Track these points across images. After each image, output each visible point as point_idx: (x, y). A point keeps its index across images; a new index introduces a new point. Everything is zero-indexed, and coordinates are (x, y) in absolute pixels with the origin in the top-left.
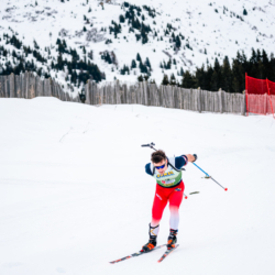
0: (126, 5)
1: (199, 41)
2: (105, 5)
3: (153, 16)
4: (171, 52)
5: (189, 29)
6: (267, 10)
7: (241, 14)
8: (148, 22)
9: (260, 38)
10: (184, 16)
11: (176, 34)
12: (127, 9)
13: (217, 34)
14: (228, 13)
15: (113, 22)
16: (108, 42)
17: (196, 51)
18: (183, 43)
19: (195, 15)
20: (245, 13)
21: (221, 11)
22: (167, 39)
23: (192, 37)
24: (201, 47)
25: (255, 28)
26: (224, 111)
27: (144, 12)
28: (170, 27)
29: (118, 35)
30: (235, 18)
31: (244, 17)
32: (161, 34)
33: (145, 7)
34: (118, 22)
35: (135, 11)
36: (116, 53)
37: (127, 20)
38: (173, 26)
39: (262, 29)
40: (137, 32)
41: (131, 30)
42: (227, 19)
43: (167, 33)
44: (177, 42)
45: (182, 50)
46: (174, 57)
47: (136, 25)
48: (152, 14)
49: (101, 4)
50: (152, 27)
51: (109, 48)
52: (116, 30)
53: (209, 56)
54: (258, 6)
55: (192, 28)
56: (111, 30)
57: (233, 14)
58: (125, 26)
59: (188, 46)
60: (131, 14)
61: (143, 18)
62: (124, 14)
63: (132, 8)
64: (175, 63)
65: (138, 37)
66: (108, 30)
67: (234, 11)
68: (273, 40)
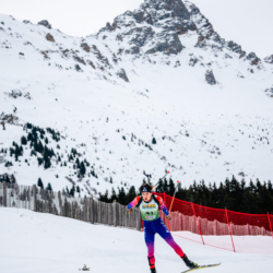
0: (29, 126)
1: (105, 169)
2: (7, 125)
3: (57, 140)
4: (75, 178)
5: (95, 155)
6: (177, 139)
7: (150, 143)
8: (52, 145)
9: (169, 169)
10: (89, 142)
11: (81, 160)
12: (30, 131)
13: (124, 162)
14: (136, 141)
15: (14, 144)
16: (8, 164)
17: (101, 179)
18: (88, 170)
19: (101, 141)
20: (154, 142)
21: (128, 138)
22: (70, 164)
23: (98, 164)
24: (107, 175)
25: (164, 158)
27: (48, 135)
28: (74, 152)
29: (20, 158)
30: (143, 147)
31: (153, 146)
32: (65, 159)
33: (49, 130)
34: (19, 144)
35: (39, 133)
36: (16, 176)
37: (29, 143)
38: (78, 151)
39: (171, 159)
40: (40, 155)
41: (33, 153)
42: (135, 147)
43: (71, 158)
44: (81, 168)
45: (86, 178)
46: (77, 184)
47: (38, 148)
48: (56, 137)
49: (3, 124)
50: (56, 151)
51: (10, 171)
52: (17, 152)
53: (115, 185)
54: (167, 135)
55: (98, 155)
56: (12, 151)
57: (141, 142)
58: (27, 149)
59: (93, 173)
60: (34, 136)
61: (47, 141)
62: (26, 135)
63: (35, 129)
64: (78, 191)
65: (40, 161)
66: (9, 152)
67: (143, 139)
68: (182, 171)
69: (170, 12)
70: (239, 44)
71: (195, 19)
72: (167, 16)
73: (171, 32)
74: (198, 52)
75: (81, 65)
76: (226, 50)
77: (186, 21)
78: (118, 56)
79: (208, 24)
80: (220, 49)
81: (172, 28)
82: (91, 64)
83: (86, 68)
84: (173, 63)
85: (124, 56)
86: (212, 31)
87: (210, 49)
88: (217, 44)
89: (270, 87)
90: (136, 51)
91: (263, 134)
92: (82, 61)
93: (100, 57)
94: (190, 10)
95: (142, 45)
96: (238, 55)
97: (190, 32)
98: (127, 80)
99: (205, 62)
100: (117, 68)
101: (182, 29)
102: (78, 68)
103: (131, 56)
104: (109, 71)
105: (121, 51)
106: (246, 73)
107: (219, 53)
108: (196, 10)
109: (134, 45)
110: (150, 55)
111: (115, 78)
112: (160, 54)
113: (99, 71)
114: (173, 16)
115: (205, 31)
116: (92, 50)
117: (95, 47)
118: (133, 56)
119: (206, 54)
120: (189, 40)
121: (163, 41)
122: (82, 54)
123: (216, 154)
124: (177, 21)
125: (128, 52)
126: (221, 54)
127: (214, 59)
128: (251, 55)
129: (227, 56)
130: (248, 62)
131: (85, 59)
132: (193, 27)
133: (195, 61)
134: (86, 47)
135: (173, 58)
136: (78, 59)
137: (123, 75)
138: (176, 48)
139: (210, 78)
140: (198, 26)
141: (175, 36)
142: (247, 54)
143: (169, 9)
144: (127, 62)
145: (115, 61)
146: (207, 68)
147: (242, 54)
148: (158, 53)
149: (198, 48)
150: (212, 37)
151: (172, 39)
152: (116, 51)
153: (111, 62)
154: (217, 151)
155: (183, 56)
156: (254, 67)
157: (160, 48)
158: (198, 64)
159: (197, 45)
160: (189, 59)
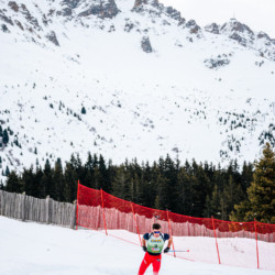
1: (29, 139)
5: (19, 123)
6: (108, 110)
7: (79, 113)
9: (99, 141)
10: (14, 109)
11: (4, 127)
13: (51, 132)
14: (64, 110)
17: (25, 149)
18: (11, 138)
19: (27, 108)
20: (84, 111)
21: (56, 106)
23: (22, 133)
24: (31, 145)
25: (93, 129)
26: (50, 222)
30: (71, 116)
31: (82, 116)
38: (2, 118)
39: (101, 131)
42: (63, 116)
44: (4, 137)
45: (9, 147)
53: (39, 157)
54: (98, 105)
55: (23, 123)
57: (70, 111)
59: (16, 143)
67: (71, 107)
68: (112, 145)
70: (178, 10)
74: (134, 17)
75: (8, 25)
76: (164, 16)
78: (48, 18)
80: (158, 14)
82: (19, 24)
83: (13, 29)
84: (107, 28)
85: (54, 17)
87: (147, 14)
88: (155, 9)
89: (209, 57)
90: (68, 12)
91: (201, 108)
92: (10, 21)
93: (29, 17)
95: (75, 7)
96: (177, 22)
98: (57, 44)
99: (142, 27)
100: (46, 30)
102: (5, 28)
103: (62, 18)
104: (38, 33)
105: (51, 12)
106: (185, 42)
107: (157, 19)
109: (66, 6)
110: (83, 18)
111: (44, 40)
112: (94, 17)
113: (27, 32)
116: (21, 9)
117: (24, 7)
118: (65, 18)
119: (143, 20)
121: (97, 4)
122: (10, 13)
123: (149, 128)
125: (59, 13)
126: (159, 21)
127: (151, 25)
128: (190, 23)
129: (165, 23)
130: (188, 30)
131: (13, 19)
133: (131, 26)
134: (14, 6)
135: (107, 22)
136: (5, 18)
137: (53, 38)
138: (111, 12)
139: (147, 46)
142: (187, 21)
144: (58, 25)
145: (45, 22)
146: (143, 34)
147: (182, 21)
148: (92, 16)
149: (135, 13)
150: (150, 1)
151: (107, 1)
152: (47, 12)
153: (41, 23)
154: (150, 124)
155: (119, 21)
156: (194, 36)
157: (94, 11)
158: (134, 29)
159: (134, 10)
160: (124, 23)
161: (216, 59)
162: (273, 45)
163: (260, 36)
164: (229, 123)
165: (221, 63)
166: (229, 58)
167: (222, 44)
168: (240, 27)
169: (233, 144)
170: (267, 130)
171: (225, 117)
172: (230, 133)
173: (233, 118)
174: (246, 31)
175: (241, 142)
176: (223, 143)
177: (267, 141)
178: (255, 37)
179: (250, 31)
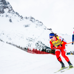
69: (2, 3)
70: (18, 13)
71: (8, 5)
72: (1, 4)
73: (2, 8)
74: (8, 14)
77: (6, 6)
79: (11, 7)
80: (14, 14)
81: (2, 7)
84: (2, 16)
86: (12, 9)
87: (11, 13)
88: (13, 12)
89: (25, 24)
91: (22, 36)
94: (7, 3)
96: (18, 16)
97: (7, 8)
99: (10, 16)
101: (5, 8)
107: (13, 15)
108: (9, 3)
114: (3, 4)
115: (10, 9)
120: (6, 10)
123: (10, 40)
124: (4, 5)
126: (14, 15)
127: (12, 16)
128: (21, 16)
129: (15, 16)
130: (20, 18)
132: (7, 7)
133: (7, 16)
135: (2, 14)
138: (3, 12)
139: (10, 21)
140: (9, 7)
141: (3, 9)
142: (20, 16)
143: (2, 2)
146: (10, 18)
149: (8, 13)
150: (12, 10)
151: (2, 10)
155: (4, 14)
156: (22, 19)
158: (8, 17)
159: (8, 12)
160: (6, 15)
161: (26, 25)
162: (39, 23)
163: (37, 21)
164: (29, 40)
165: (27, 26)
166: (29, 25)
167: (28, 22)
168: (32, 18)
169: (29, 45)
170: (37, 42)
171: (28, 39)
172: (29, 42)
173: (30, 39)
174: (33, 19)
175: (31, 45)
176: (27, 45)
177: (37, 45)
178: (36, 21)
179: (34, 19)
